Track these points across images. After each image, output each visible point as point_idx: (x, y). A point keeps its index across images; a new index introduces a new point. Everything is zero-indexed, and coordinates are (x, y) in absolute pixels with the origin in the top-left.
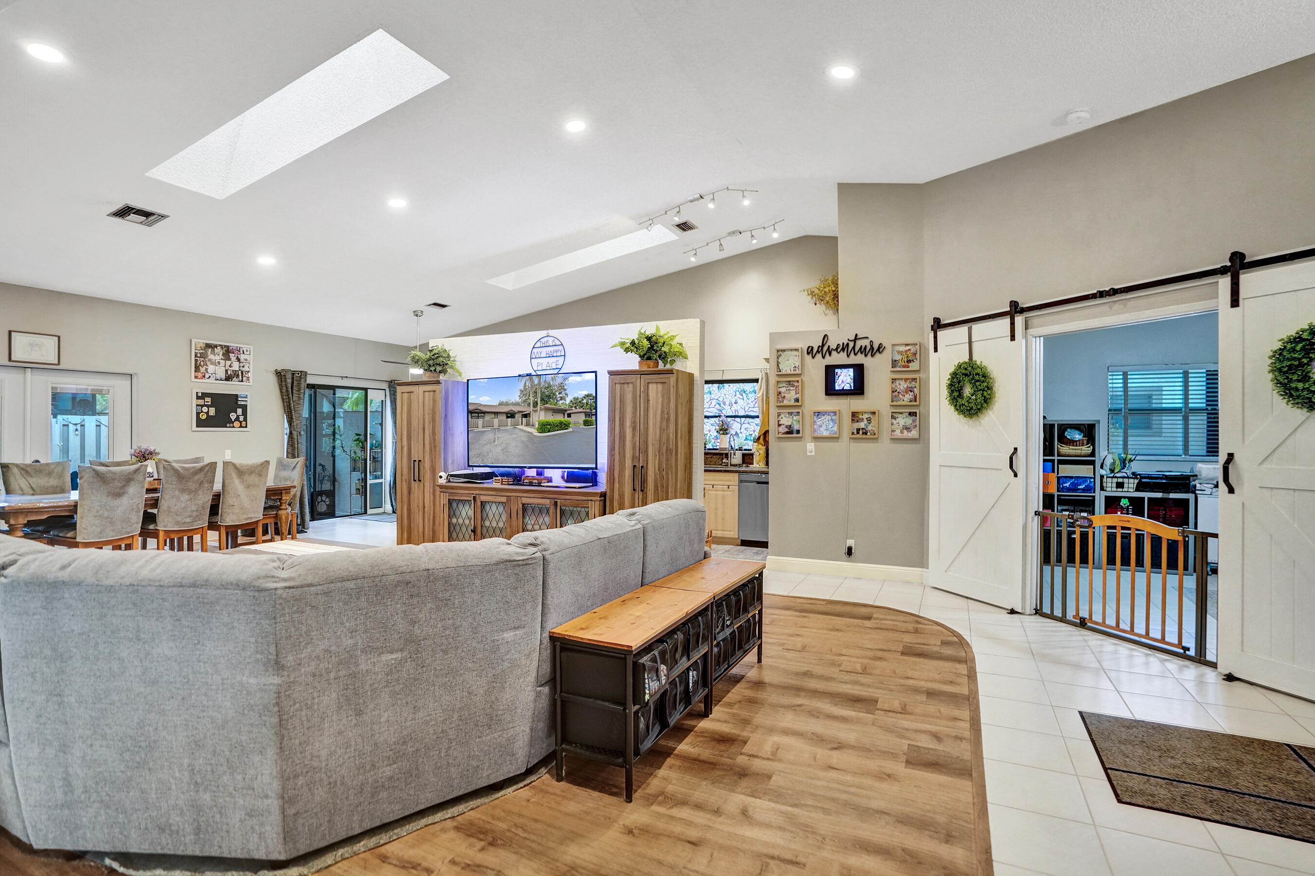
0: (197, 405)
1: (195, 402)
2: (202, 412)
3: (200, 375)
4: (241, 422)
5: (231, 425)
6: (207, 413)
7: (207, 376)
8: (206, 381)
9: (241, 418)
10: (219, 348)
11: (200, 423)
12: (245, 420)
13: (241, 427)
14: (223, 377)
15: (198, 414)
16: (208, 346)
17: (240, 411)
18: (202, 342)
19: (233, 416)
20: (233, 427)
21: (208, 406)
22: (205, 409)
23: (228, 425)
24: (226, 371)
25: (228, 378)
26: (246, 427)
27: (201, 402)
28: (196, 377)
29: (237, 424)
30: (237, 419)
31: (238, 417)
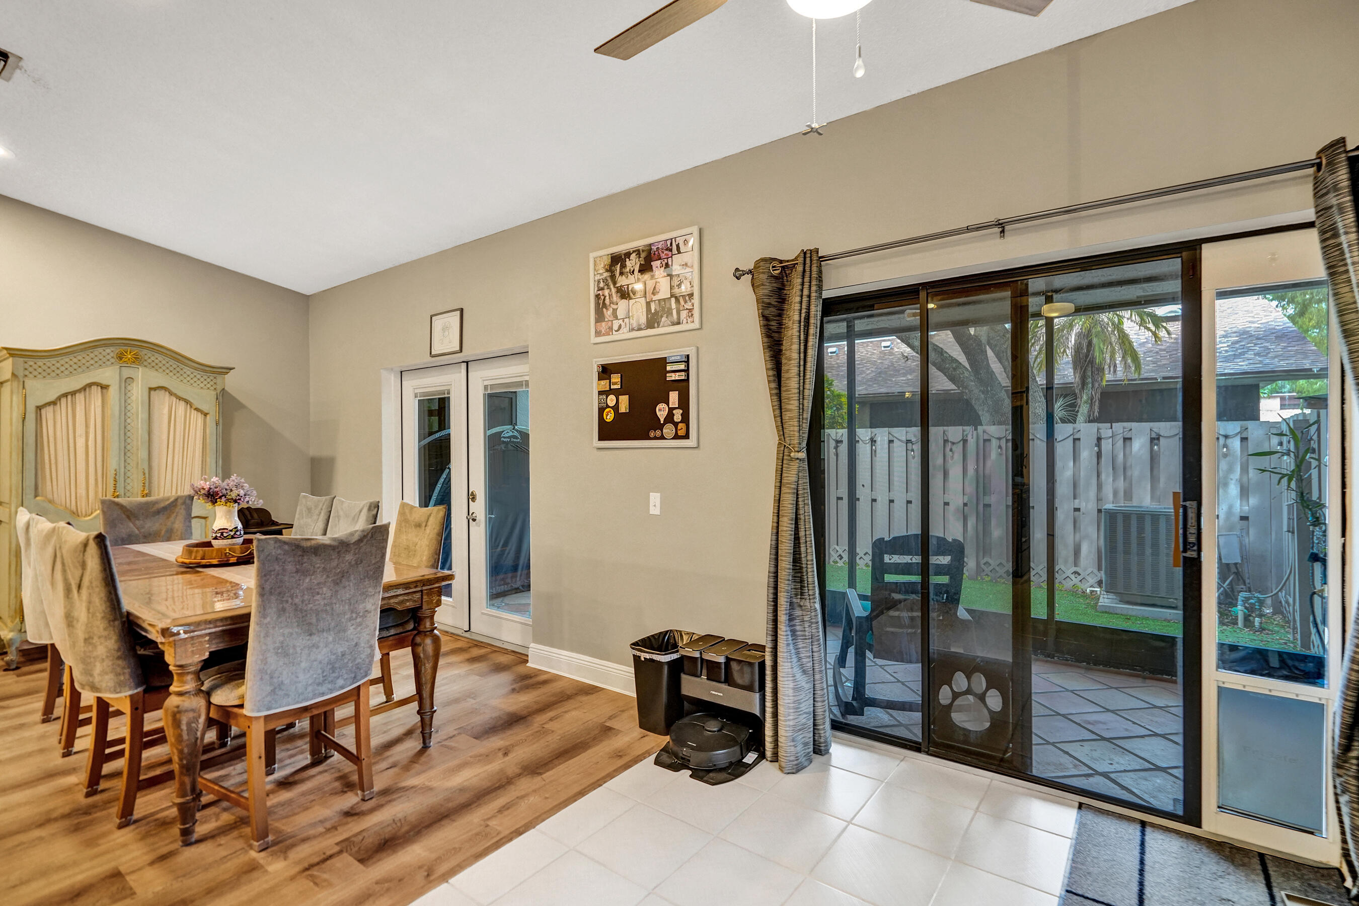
0: (600, 393)
1: (596, 385)
2: (608, 406)
3: (603, 326)
4: (676, 424)
5: (658, 433)
6: (616, 408)
7: (615, 327)
8: (616, 336)
9: (678, 416)
10: (633, 256)
11: (607, 432)
12: (686, 418)
13: (676, 437)
14: (643, 320)
15: (601, 411)
16: (618, 260)
17: (674, 397)
18: (604, 254)
19: (662, 411)
20: (662, 438)
21: (617, 393)
22: (611, 400)
23: (652, 434)
24: (648, 304)
25: (652, 321)
26: (687, 436)
27: (604, 385)
28: (598, 333)
29: (669, 430)
30: (670, 418)
31: (671, 410)
